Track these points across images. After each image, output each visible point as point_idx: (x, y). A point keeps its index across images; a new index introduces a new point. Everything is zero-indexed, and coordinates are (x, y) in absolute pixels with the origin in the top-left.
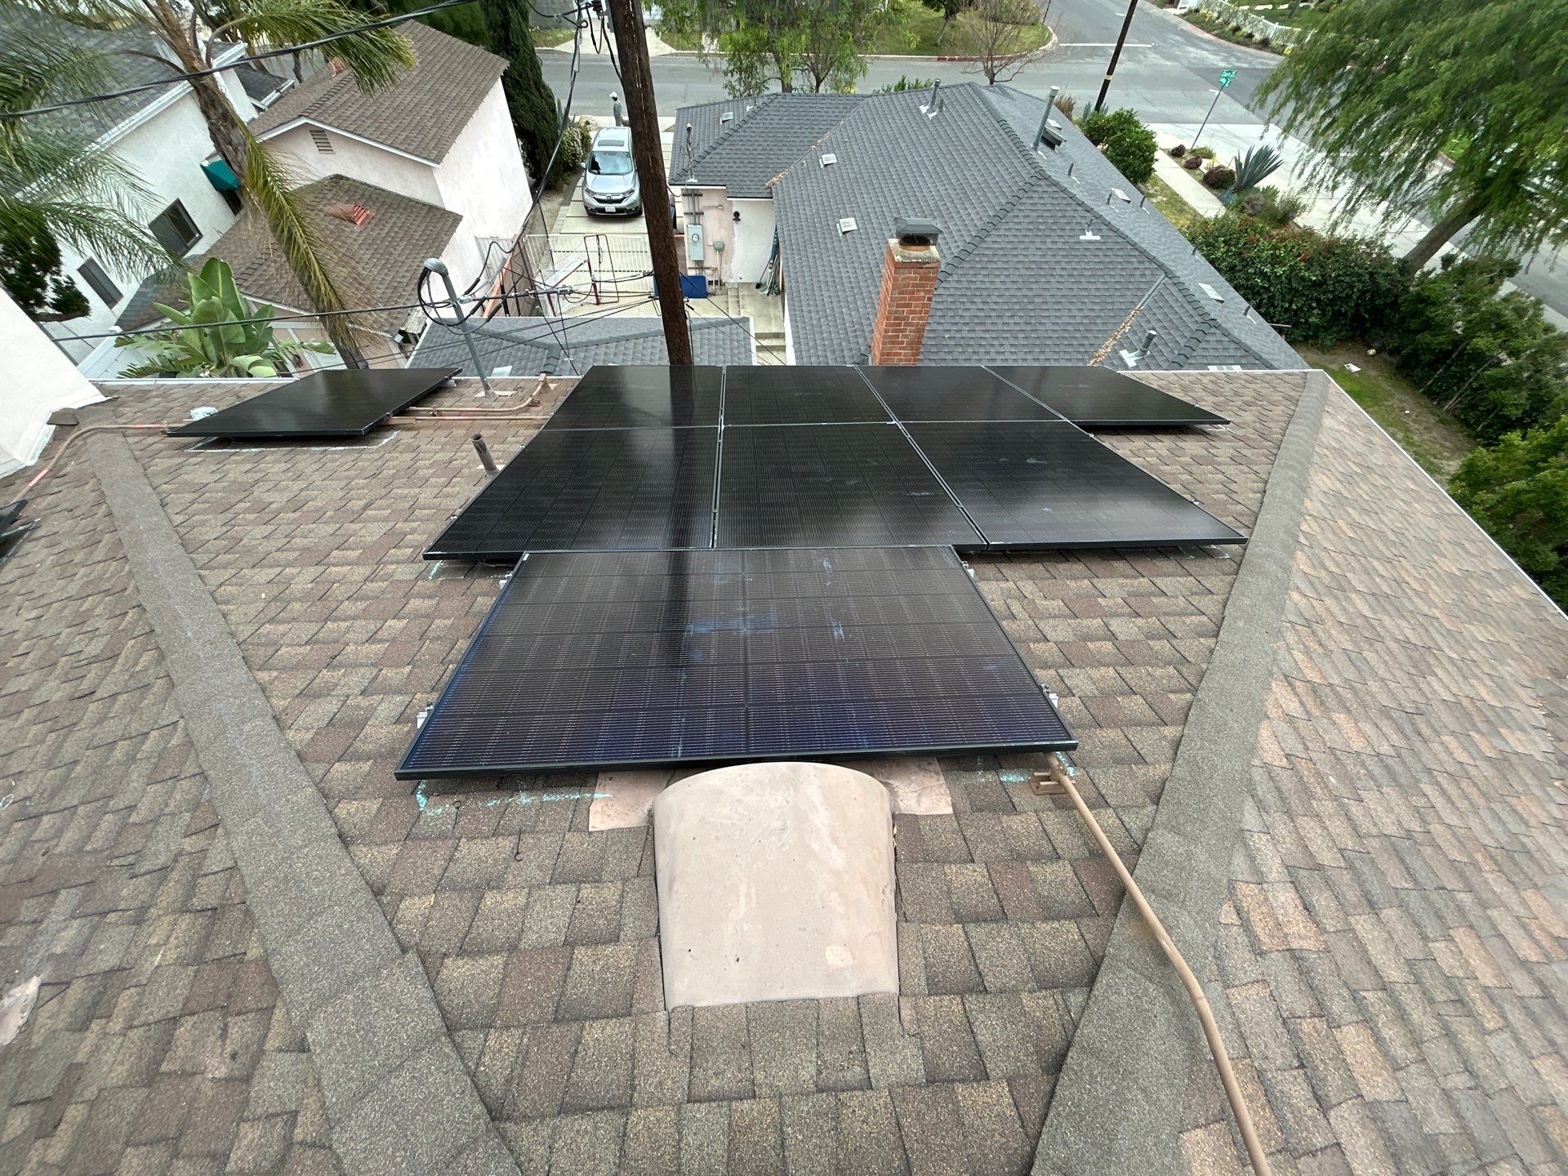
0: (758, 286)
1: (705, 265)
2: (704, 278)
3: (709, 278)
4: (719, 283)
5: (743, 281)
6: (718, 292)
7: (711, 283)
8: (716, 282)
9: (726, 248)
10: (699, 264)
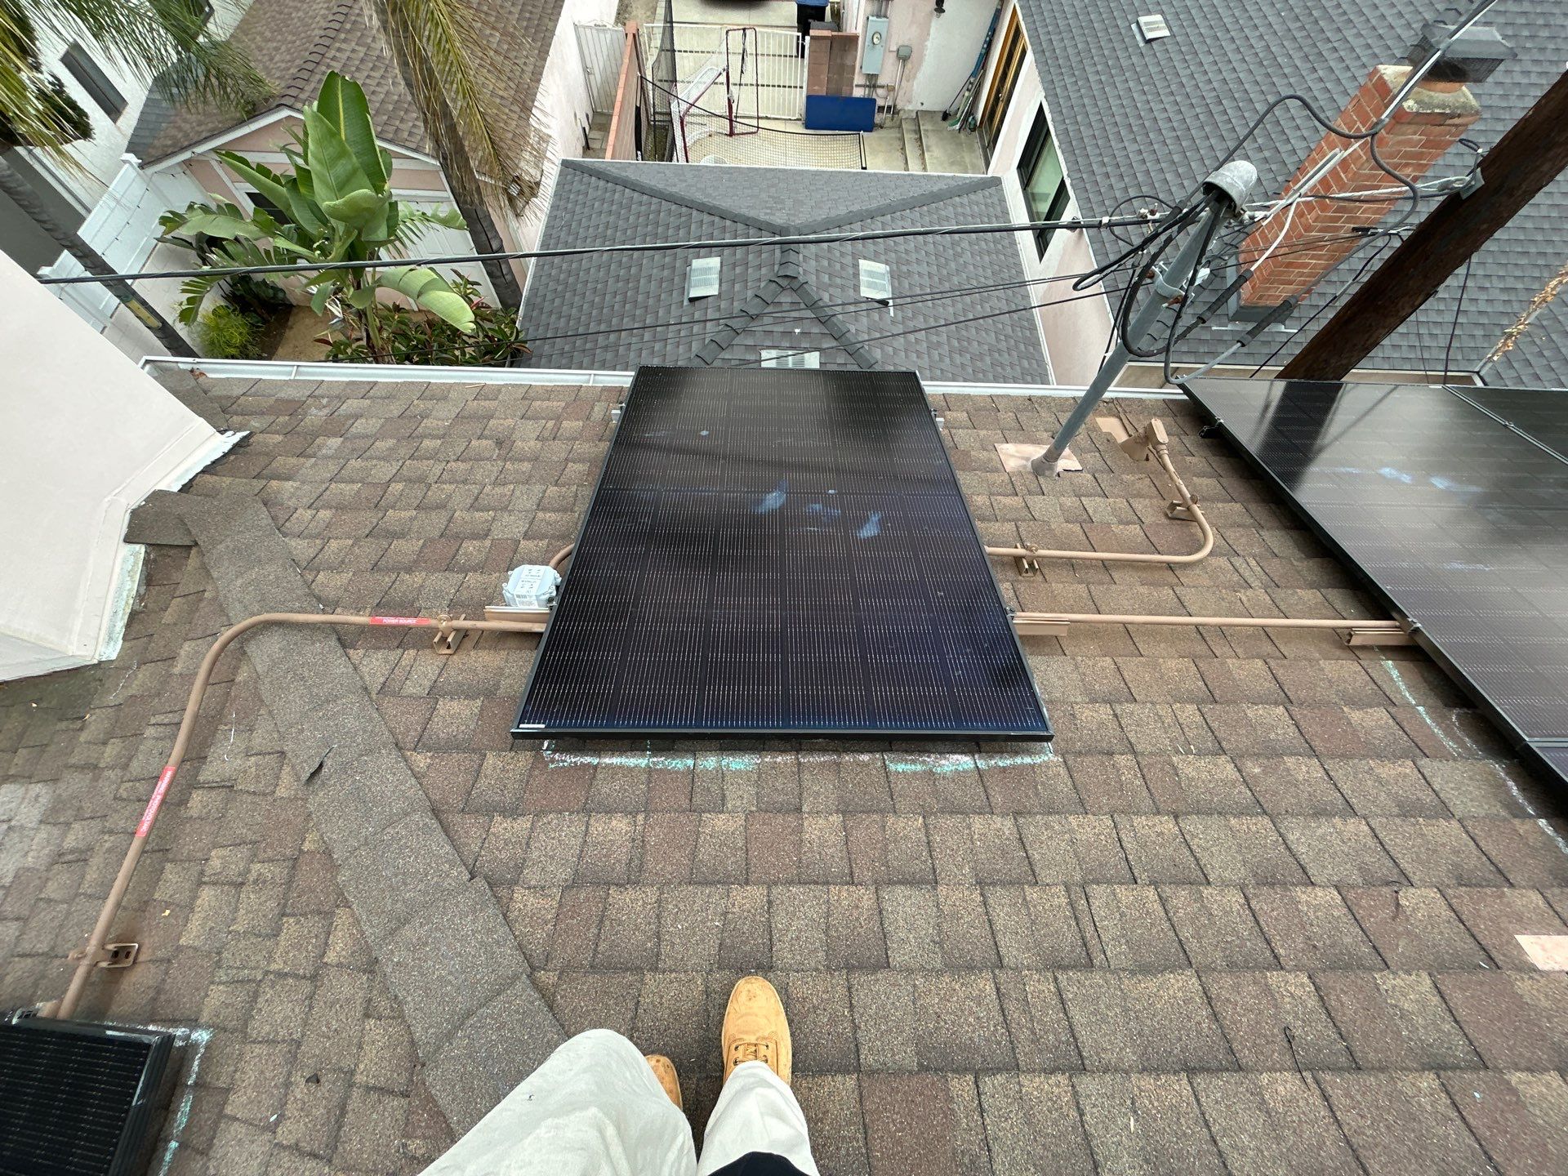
0: (946, 116)
1: (880, 82)
2: (874, 101)
3: (880, 102)
4: (893, 110)
5: (924, 108)
6: (888, 123)
7: (881, 109)
8: (889, 108)
9: (914, 55)
10: (872, 81)
